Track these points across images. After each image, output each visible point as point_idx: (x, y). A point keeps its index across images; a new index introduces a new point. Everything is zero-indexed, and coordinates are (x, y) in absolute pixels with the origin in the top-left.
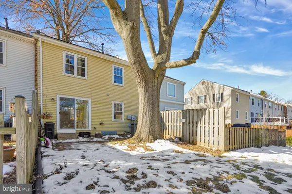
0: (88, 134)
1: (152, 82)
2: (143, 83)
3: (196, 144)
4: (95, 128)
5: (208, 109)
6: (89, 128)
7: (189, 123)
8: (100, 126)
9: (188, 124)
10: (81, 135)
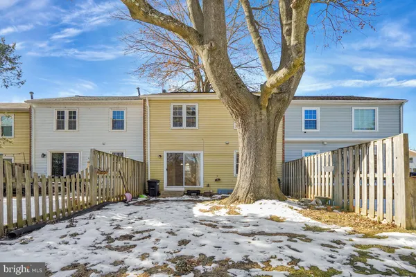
0: (198, 193)
1: (256, 115)
2: (239, 119)
3: (354, 211)
4: (208, 186)
5: (372, 143)
6: (201, 186)
7: (342, 174)
8: (216, 183)
9: (340, 176)
10: (189, 193)
